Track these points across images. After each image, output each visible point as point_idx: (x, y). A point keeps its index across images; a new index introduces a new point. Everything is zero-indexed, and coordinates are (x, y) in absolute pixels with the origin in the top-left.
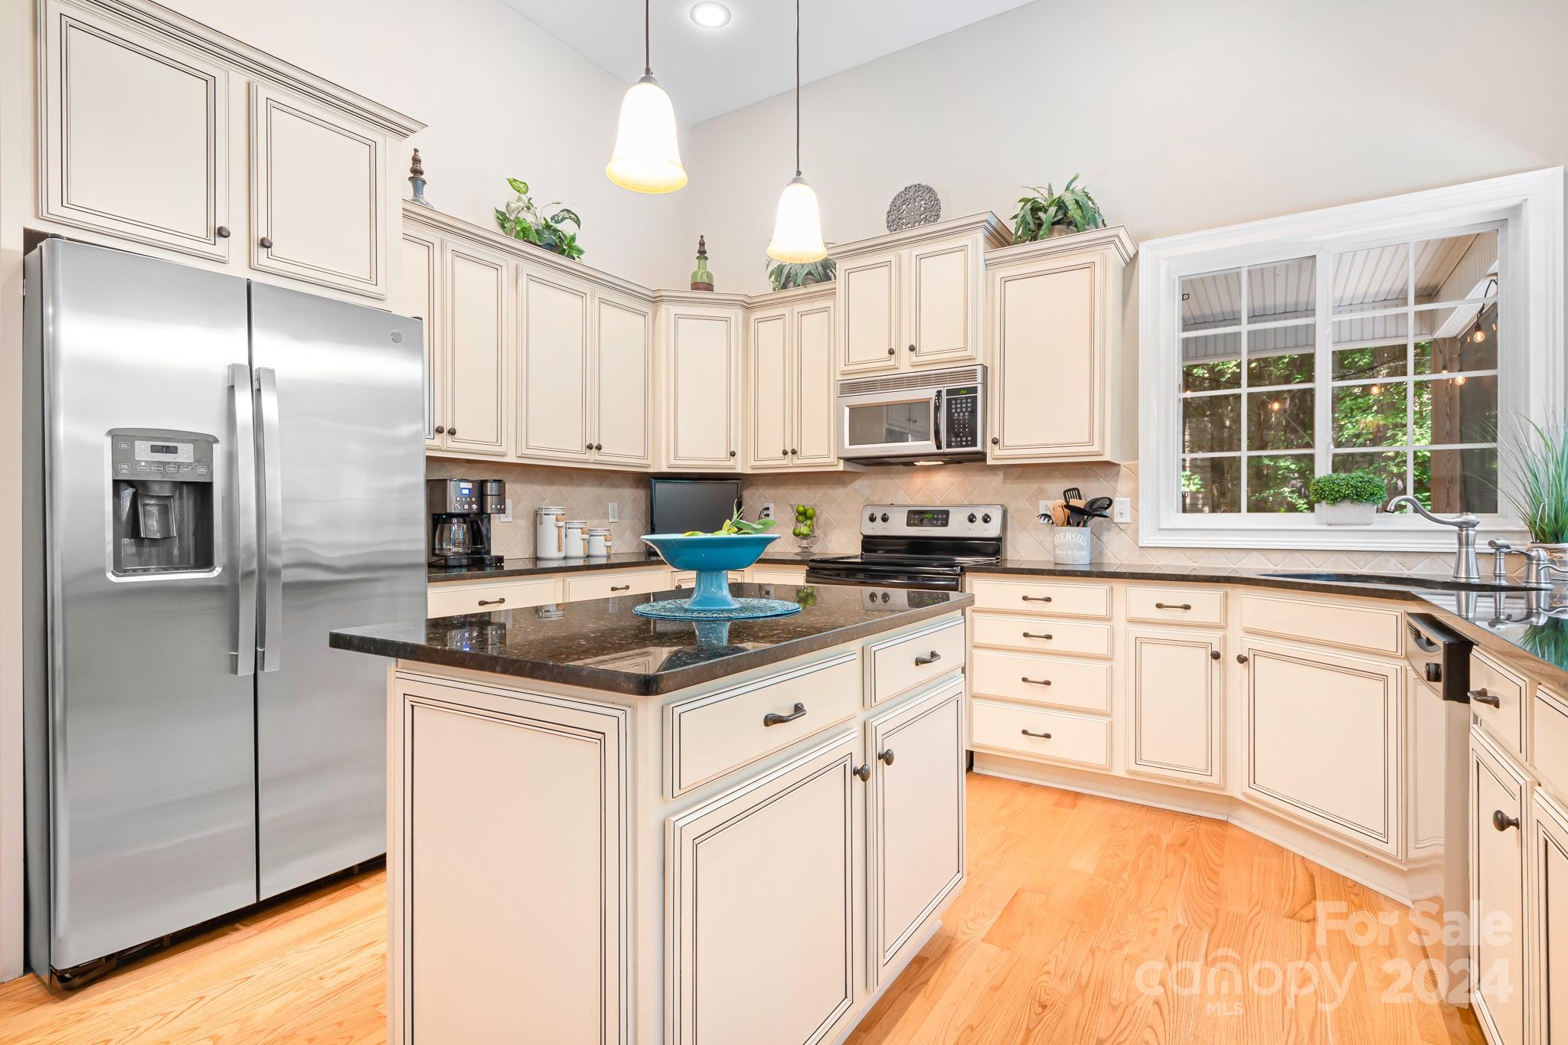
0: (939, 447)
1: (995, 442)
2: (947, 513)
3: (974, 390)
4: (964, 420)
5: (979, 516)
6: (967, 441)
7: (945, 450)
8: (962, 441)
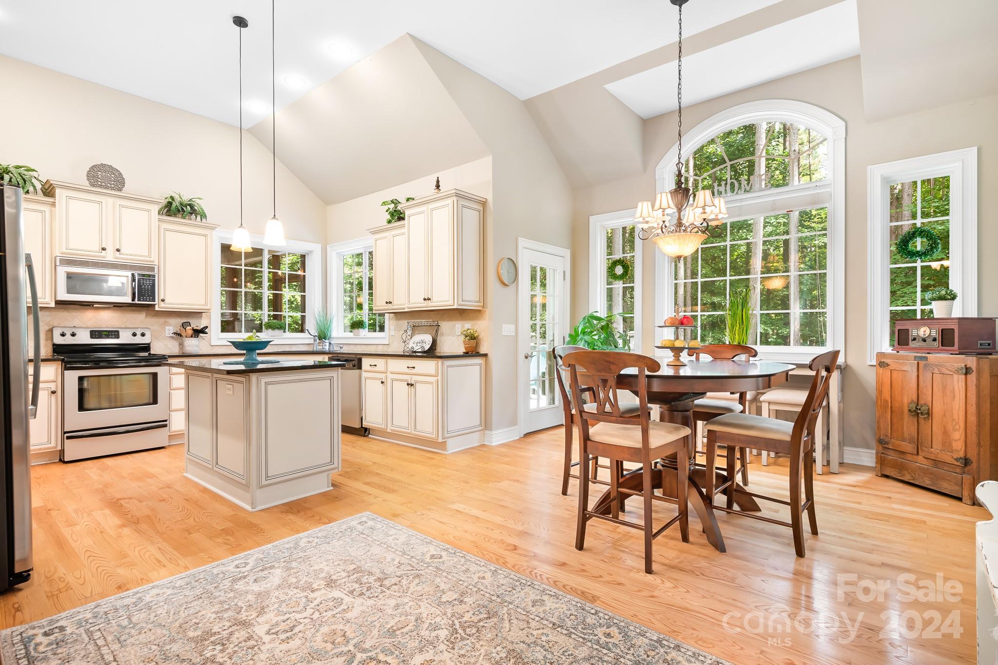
0: (133, 300)
1: (163, 300)
2: (118, 332)
3: (154, 276)
4: (148, 289)
5: (139, 333)
6: (150, 299)
7: (136, 302)
8: (147, 299)
